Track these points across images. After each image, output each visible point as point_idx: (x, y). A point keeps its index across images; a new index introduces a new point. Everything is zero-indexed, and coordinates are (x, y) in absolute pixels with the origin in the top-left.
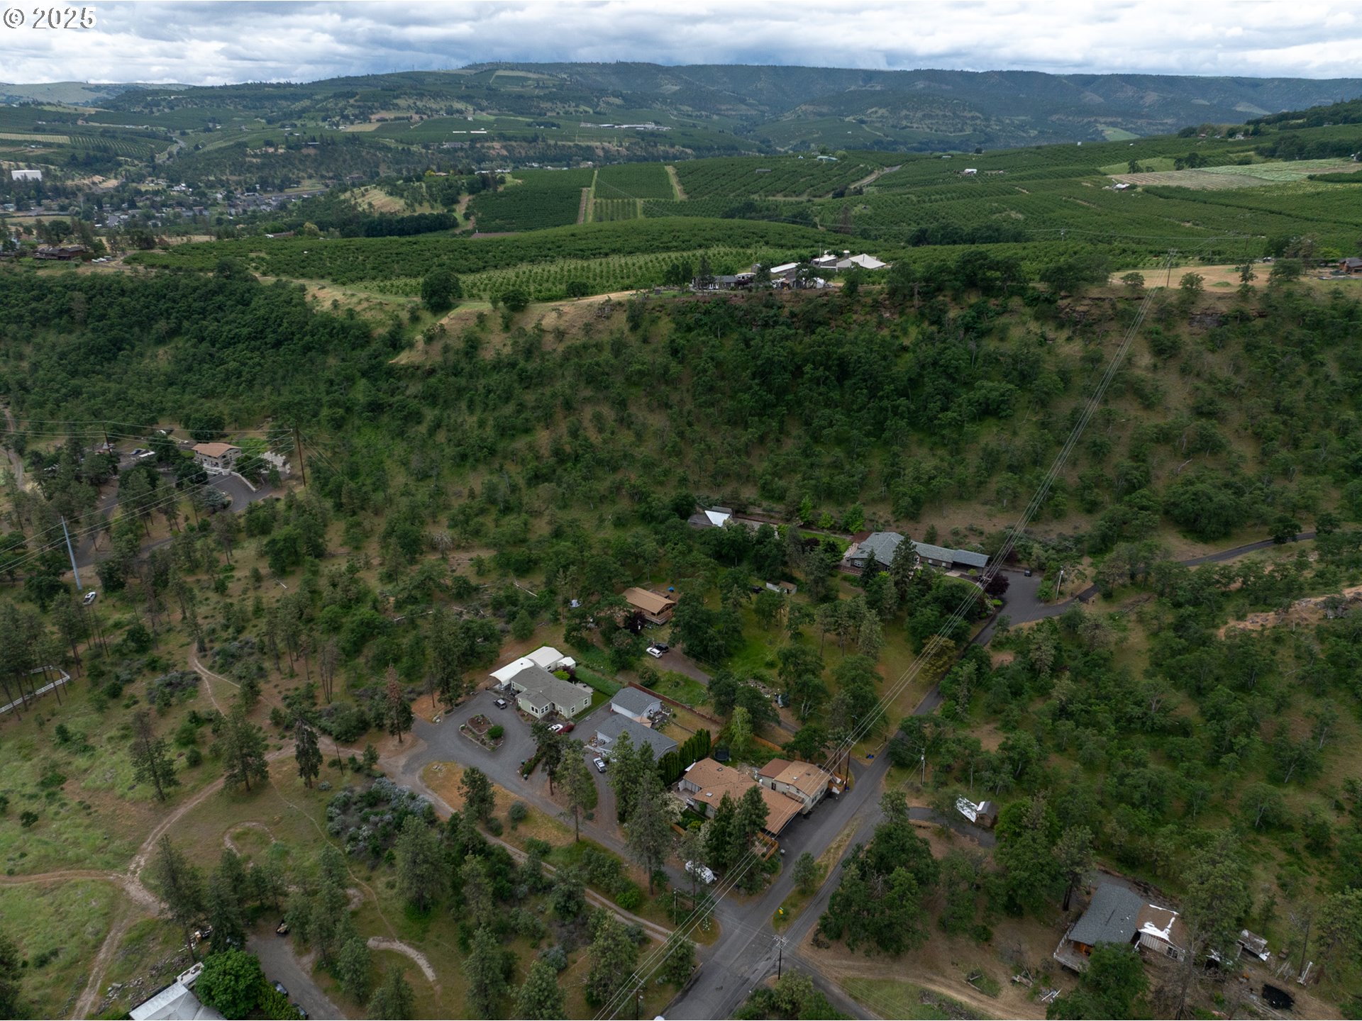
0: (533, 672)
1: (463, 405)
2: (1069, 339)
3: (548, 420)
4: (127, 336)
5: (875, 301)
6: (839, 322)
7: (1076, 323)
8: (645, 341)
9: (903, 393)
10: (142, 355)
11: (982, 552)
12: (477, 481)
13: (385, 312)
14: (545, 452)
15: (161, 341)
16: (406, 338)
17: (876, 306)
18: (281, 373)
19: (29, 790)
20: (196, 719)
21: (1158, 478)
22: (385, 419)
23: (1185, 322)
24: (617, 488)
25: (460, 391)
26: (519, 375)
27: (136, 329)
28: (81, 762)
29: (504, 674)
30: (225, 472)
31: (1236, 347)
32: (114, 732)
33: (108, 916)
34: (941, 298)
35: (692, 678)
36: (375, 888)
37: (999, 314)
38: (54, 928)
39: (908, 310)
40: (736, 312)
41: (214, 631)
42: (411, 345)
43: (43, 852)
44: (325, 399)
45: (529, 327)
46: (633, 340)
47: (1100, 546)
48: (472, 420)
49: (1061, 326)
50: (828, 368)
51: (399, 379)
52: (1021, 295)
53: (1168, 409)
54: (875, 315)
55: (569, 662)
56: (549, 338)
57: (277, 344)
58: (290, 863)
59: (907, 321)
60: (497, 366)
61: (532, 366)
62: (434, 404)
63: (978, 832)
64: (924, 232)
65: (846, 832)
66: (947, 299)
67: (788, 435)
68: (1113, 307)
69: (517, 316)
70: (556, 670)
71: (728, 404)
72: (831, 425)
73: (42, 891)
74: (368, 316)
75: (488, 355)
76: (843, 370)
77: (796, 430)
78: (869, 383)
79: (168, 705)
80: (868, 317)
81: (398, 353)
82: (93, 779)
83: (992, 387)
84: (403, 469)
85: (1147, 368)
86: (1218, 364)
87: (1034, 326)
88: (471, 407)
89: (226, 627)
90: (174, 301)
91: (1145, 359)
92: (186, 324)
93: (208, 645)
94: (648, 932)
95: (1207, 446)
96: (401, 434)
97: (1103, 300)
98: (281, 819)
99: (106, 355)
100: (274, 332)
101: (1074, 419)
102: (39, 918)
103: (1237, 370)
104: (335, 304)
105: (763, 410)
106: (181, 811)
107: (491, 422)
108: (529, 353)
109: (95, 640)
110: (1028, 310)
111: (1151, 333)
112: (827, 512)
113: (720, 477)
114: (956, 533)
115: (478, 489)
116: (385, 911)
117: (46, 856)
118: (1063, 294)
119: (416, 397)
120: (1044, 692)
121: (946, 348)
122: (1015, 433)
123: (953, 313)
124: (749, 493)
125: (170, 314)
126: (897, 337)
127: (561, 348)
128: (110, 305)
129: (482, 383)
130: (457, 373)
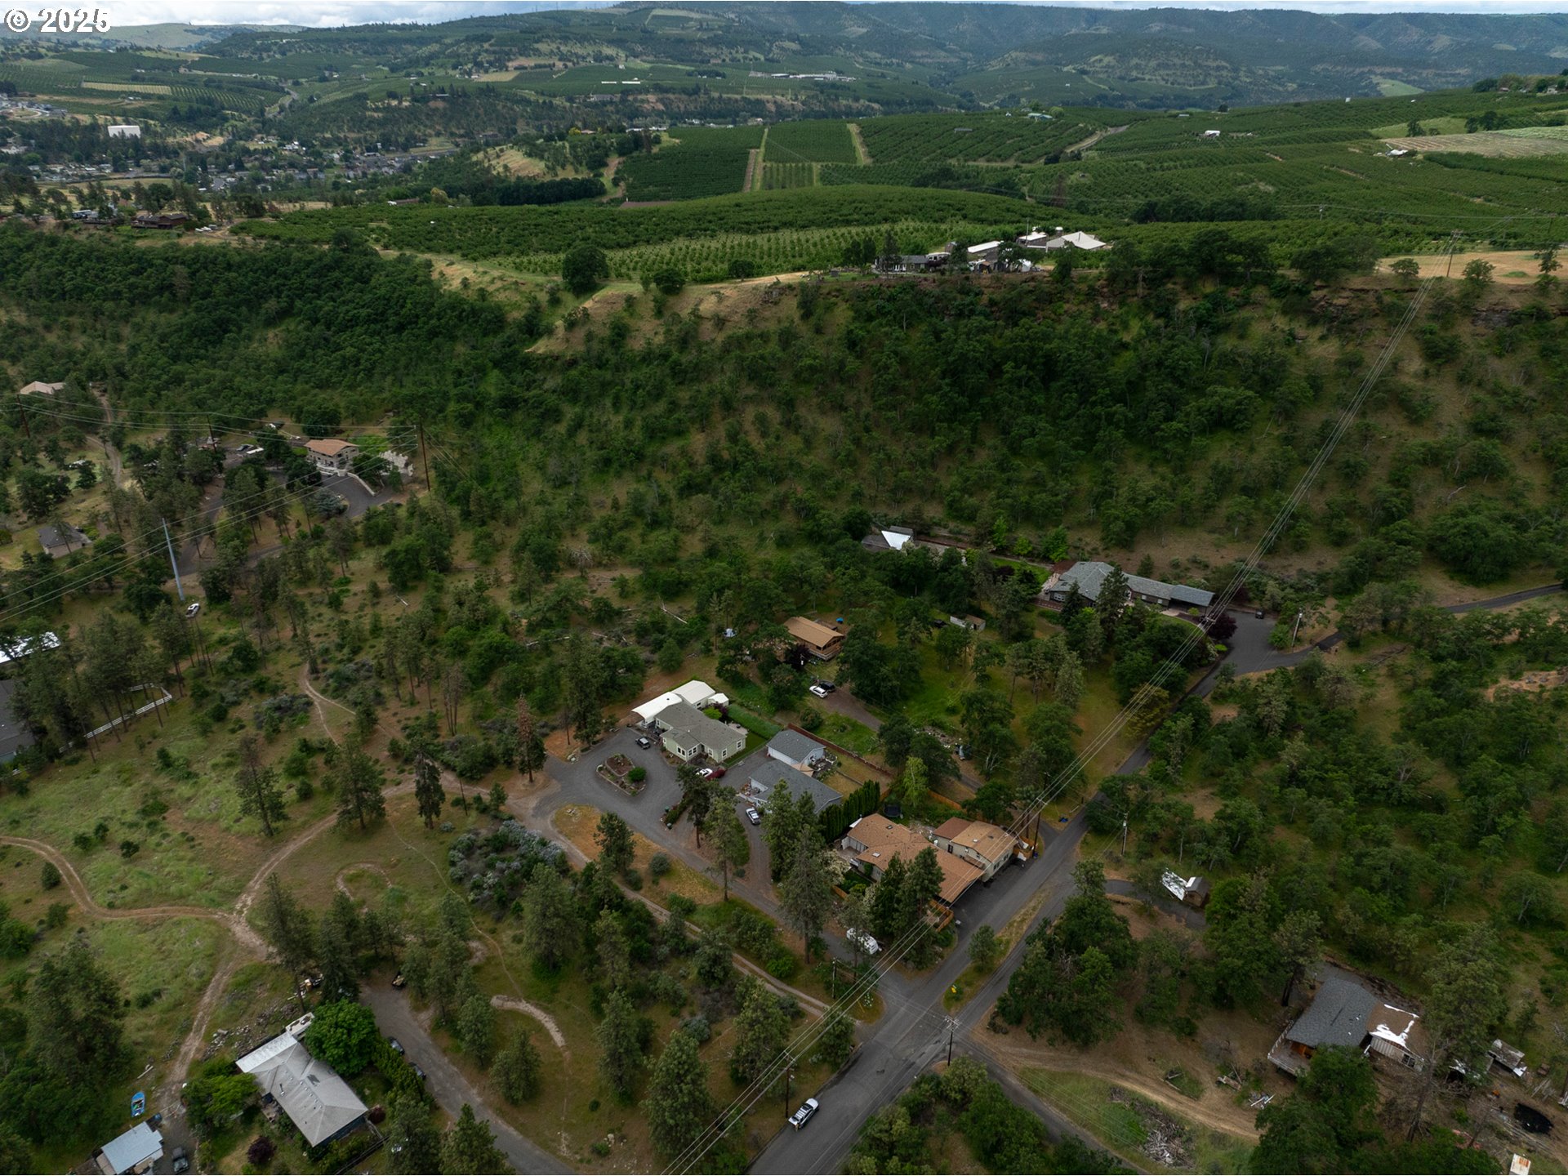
0: (680, 709)
1: (608, 402)
2: (1323, 338)
3: (703, 421)
4: (234, 316)
5: (1091, 288)
6: (1048, 312)
7: (1333, 319)
8: (819, 331)
9: (1120, 399)
10: (250, 338)
11: (1206, 588)
12: (622, 489)
13: (521, 293)
14: (700, 458)
15: (271, 322)
16: (544, 323)
17: (1092, 294)
18: (403, 361)
19: (130, 817)
20: (307, 748)
21: (1423, 507)
22: (519, 416)
23: (1467, 321)
24: (781, 502)
25: (605, 386)
26: (672, 369)
27: (244, 309)
28: (184, 789)
29: (649, 710)
30: (341, 472)
31: (1529, 351)
32: (218, 759)
33: (213, 957)
34: (1170, 286)
35: (860, 722)
36: (500, 942)
37: (1239, 306)
38: (156, 967)
39: (1129, 300)
40: (926, 299)
41: (327, 651)
42: (550, 331)
43: (144, 886)
44: (453, 392)
45: (685, 313)
46: (804, 330)
47: (1348, 585)
48: (617, 420)
49: (1313, 322)
50: (1031, 367)
51: (536, 371)
52: (1267, 284)
53: (1440, 425)
54: (1090, 304)
55: (721, 699)
56: (708, 326)
57: (400, 328)
58: (408, 910)
59: (1127, 313)
60: (647, 358)
61: (687, 358)
62: (574, 401)
63: (1186, 912)
64: (1152, 206)
65: (1032, 904)
66: (1178, 288)
67: (982, 444)
68: (1379, 300)
69: (671, 300)
70: (707, 708)
71: (914, 407)
72: (1033, 434)
73: (143, 927)
74: (501, 297)
75: (637, 345)
76: (1049, 370)
77: (992, 440)
78: (1080, 386)
79: (277, 731)
80: (1082, 307)
81: (535, 341)
82: (198, 809)
83: (1226, 393)
84: (538, 474)
85: (1416, 375)
86: (1505, 371)
87: (1281, 322)
88: (616, 405)
89: (340, 647)
90: (286, 278)
91: (1415, 365)
92: (298, 303)
93: (320, 667)
94: (802, 1005)
95: (1486, 470)
96: (537, 433)
97: (1367, 291)
98: (399, 861)
99: (211, 338)
100: (396, 314)
101: (1324, 434)
102: (142, 956)
103: (1529, 380)
104: (465, 283)
105: (954, 415)
106: (291, 848)
107: (639, 423)
108: (684, 343)
109: (197, 657)
110: (1274, 302)
111: (1424, 332)
112: (1025, 536)
113: (900, 492)
114: (1176, 565)
115: (623, 499)
116: (510, 967)
117: (148, 890)
118: (1318, 283)
119: (554, 391)
120: (1272, 754)
121: (1174, 346)
122: (1252, 450)
123: (1183, 305)
124: (933, 511)
125: (280, 292)
126: (1115, 332)
127: (720, 338)
128: (215, 281)
129: (629, 376)
130: (601, 365)
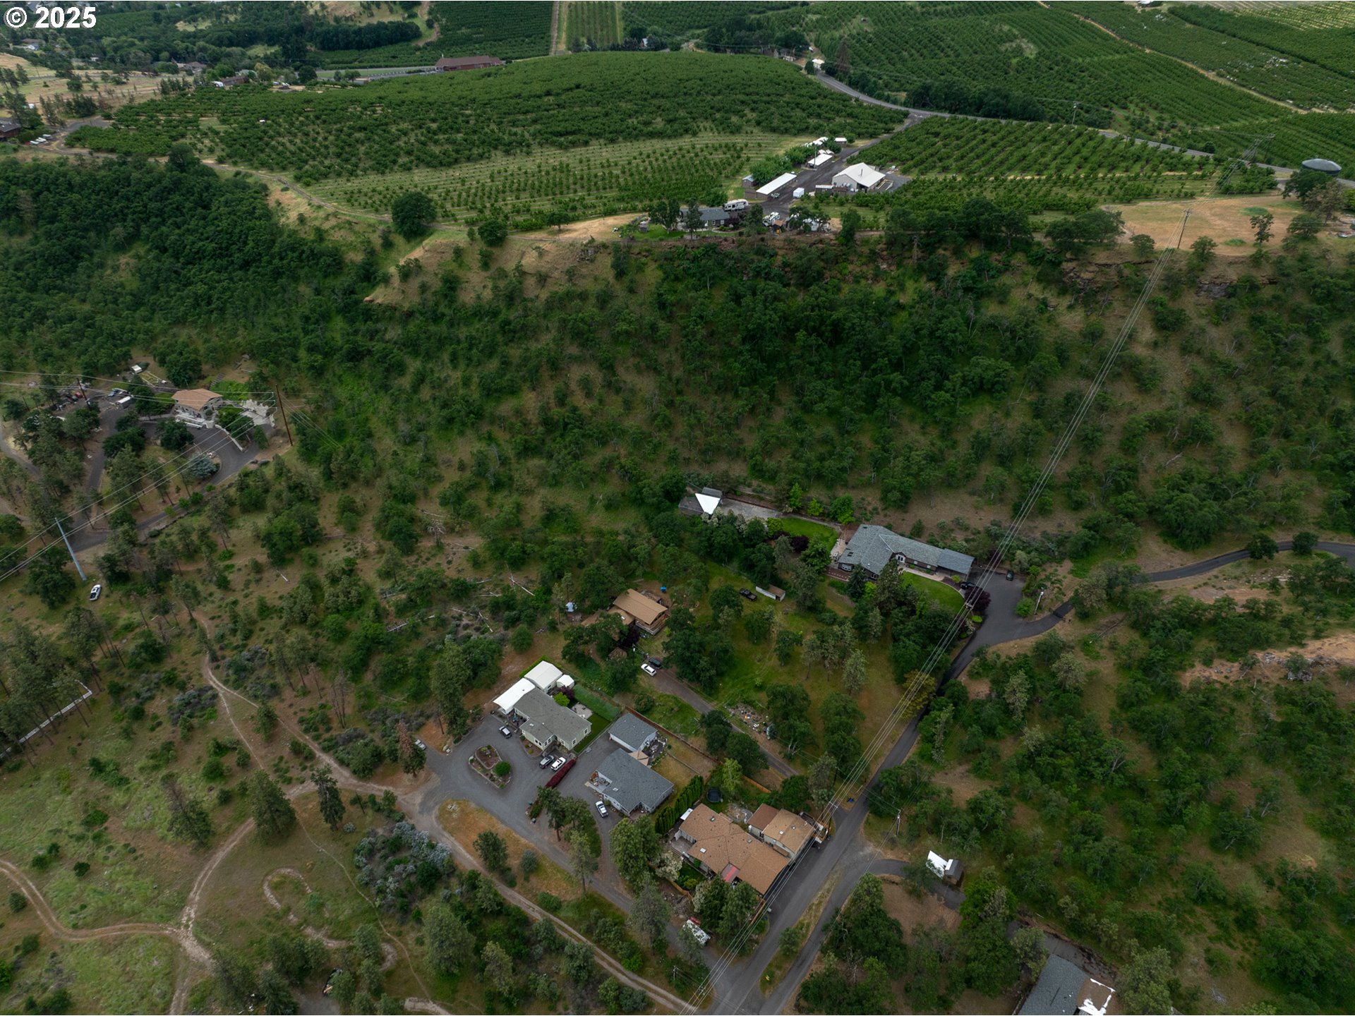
0: (535, 693)
1: (446, 357)
2: (1070, 307)
3: (534, 382)
4: (84, 242)
5: (873, 252)
6: (834, 273)
7: (1079, 291)
8: (632, 291)
9: (897, 366)
10: (101, 265)
11: (967, 552)
12: (466, 448)
13: (355, 233)
14: (533, 417)
15: (121, 247)
16: (380, 273)
17: (873, 256)
18: (252, 301)
19: (76, 829)
20: (220, 749)
21: (1146, 472)
22: (365, 365)
23: (1192, 291)
24: (608, 465)
25: (442, 342)
26: (502, 328)
27: (92, 234)
28: (118, 797)
29: (507, 700)
30: (209, 424)
31: (1240, 323)
32: (143, 761)
33: (170, 976)
34: (941, 251)
35: (685, 701)
36: (406, 944)
37: (1000, 272)
38: (124, 990)
39: (906, 262)
40: (727, 261)
41: (222, 637)
42: (386, 280)
43: (101, 904)
44: (305, 341)
45: (510, 266)
46: (619, 289)
47: (1082, 552)
48: (456, 376)
49: (1063, 292)
50: (820, 335)
51: (377, 321)
52: (1024, 251)
53: (1164, 392)
54: (872, 266)
55: (567, 681)
56: (531, 282)
57: (245, 265)
58: (327, 915)
59: (904, 274)
60: (478, 313)
61: (513, 315)
62: (415, 353)
63: (945, 891)
65: (827, 886)
66: (948, 253)
67: (779, 403)
68: (1120, 274)
69: (496, 251)
70: (555, 690)
71: (718, 369)
72: (822, 399)
73: (106, 947)
74: (337, 236)
75: (467, 297)
76: (836, 334)
77: (788, 400)
78: (863, 352)
79: (191, 728)
80: (865, 268)
81: (374, 286)
82: (135, 817)
83: (985, 365)
84: (389, 430)
85: (1147, 345)
86: (1219, 339)
87: (1035, 290)
88: (454, 359)
89: (234, 631)
90: (128, 199)
91: (1148, 334)
92: (144, 230)
93: (219, 653)
94: (651, 995)
95: (1196, 437)
96: (385, 388)
97: (1109, 266)
98: (313, 865)
99: (65, 266)
100: (240, 250)
101: (1071, 403)
102: (110, 979)
103: (1239, 347)
104: (302, 219)
105: (753, 380)
106: (220, 855)
107: (476, 380)
108: (511, 297)
109: (108, 646)
110: (1030, 269)
111: (1153, 302)
112: (817, 495)
113: (709, 453)
114: (942, 527)
115: (467, 458)
116: (417, 970)
117: (104, 908)
118: (1068, 256)
119: (395, 343)
120: (1017, 732)
121: (944, 317)
122: (1007, 414)
123: (952, 271)
124: (739, 470)
125: (126, 215)
126: (892, 293)
127: (544, 295)
128: (60, 204)
129: (463, 332)
130: (437, 318)
